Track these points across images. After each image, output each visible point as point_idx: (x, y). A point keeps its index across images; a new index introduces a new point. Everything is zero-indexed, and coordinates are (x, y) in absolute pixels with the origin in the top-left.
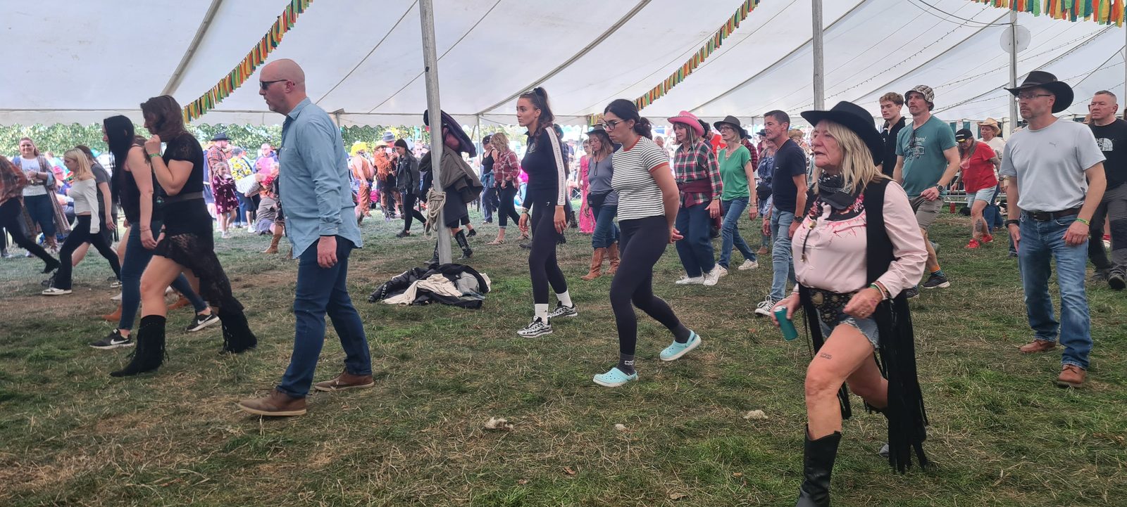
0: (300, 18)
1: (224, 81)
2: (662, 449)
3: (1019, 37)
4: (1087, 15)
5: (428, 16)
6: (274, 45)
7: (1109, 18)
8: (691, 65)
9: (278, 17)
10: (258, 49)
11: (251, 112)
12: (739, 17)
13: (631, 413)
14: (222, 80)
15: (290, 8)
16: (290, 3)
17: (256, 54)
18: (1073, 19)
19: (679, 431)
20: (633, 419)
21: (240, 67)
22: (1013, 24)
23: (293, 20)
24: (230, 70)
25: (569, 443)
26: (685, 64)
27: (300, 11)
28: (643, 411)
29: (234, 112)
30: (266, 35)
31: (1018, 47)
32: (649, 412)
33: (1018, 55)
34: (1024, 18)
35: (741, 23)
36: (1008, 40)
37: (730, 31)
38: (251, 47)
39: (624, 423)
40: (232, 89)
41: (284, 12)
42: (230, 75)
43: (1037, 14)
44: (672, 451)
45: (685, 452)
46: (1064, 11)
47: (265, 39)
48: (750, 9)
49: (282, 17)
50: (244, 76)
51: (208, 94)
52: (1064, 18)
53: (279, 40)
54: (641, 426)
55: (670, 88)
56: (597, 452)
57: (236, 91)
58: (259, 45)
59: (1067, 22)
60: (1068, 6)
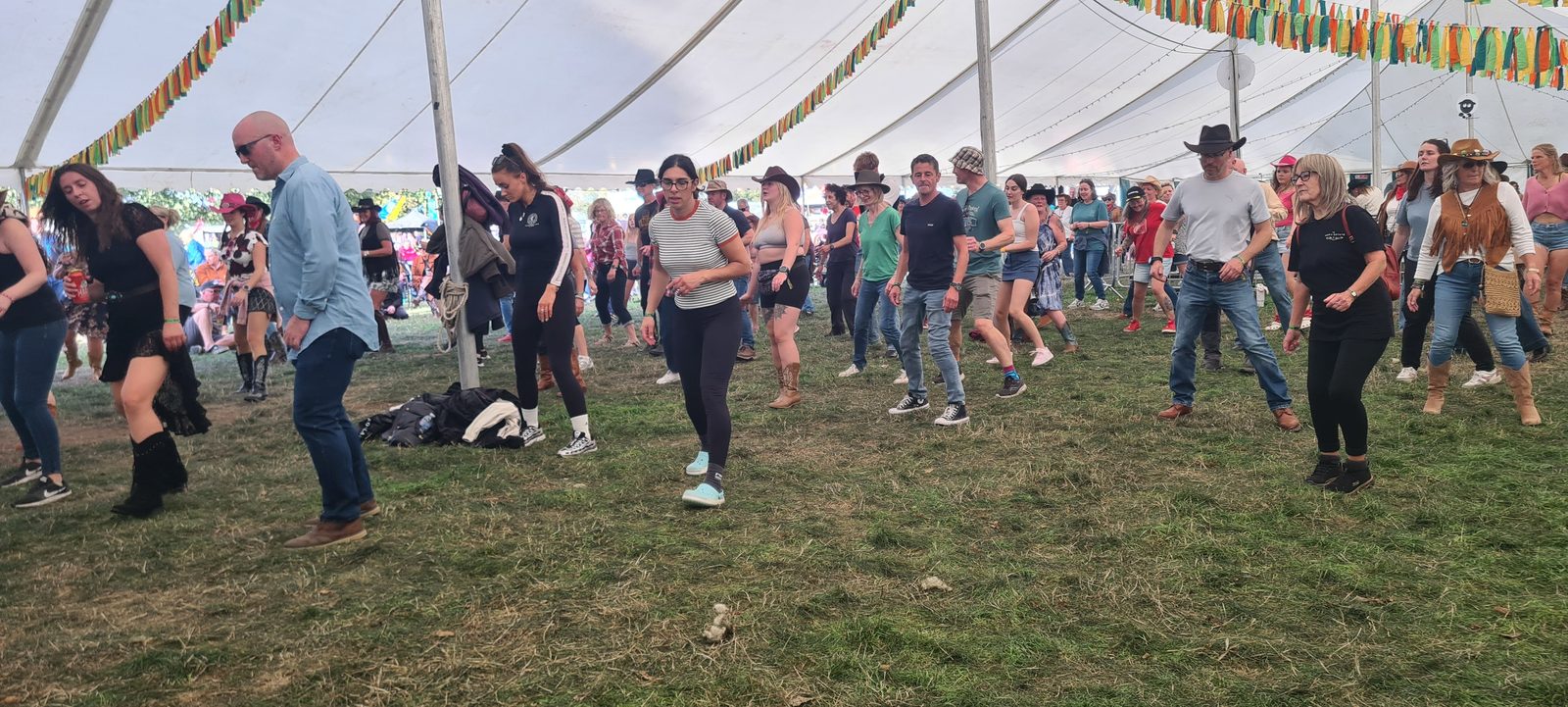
0: (240, 29)
1: (123, 122)
2: (780, 637)
3: (1241, 68)
4: (1323, 44)
5: (435, 29)
6: (202, 68)
7: (1350, 47)
8: (813, 101)
9: (208, 27)
10: (176, 75)
11: (171, 170)
12: (876, 35)
13: (737, 588)
14: (122, 121)
15: (225, 14)
16: (225, 6)
17: (174, 82)
18: (1306, 49)
19: (804, 611)
20: (740, 596)
21: (148, 102)
22: (1232, 52)
23: (230, 31)
24: (134, 106)
25: (648, 634)
26: (807, 98)
27: (242, 18)
28: (754, 585)
30: (190, 54)
31: (1240, 82)
32: (761, 585)
33: (1241, 94)
34: (1246, 47)
35: (879, 43)
36: (1228, 73)
37: (865, 53)
38: (165, 71)
39: (726, 603)
40: (135, 134)
41: (217, 20)
42: (134, 113)
43: (1261, 43)
44: (794, 639)
45: (811, 639)
46: (1294, 38)
47: (187, 61)
48: (890, 25)
49: (213, 28)
50: (155, 115)
51: (99, 143)
52: (1295, 48)
53: (209, 62)
54: (751, 606)
55: (785, 131)
56: (688, 645)
57: (143, 137)
58: (178, 68)
59: (1298, 53)
60: (1299, 32)
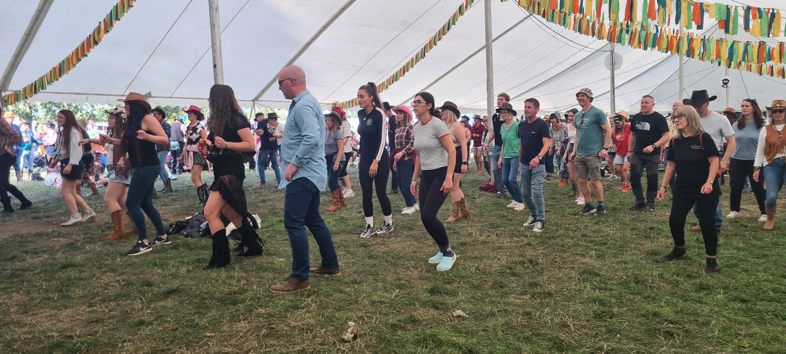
0: (116, 24)
1: (55, 69)
2: (381, 339)
3: (616, 60)
4: (654, 46)
5: (216, 28)
6: (96, 43)
7: (667, 48)
8: (404, 70)
9: (100, 23)
10: (83, 46)
11: (77, 94)
12: (437, 39)
13: (360, 314)
14: (54, 68)
15: (109, 16)
16: (109, 12)
17: (81, 49)
18: (645, 48)
19: (394, 327)
20: (361, 318)
21: (68, 59)
22: (612, 52)
23: (112, 25)
24: (60, 61)
25: (315, 337)
26: (401, 69)
27: (118, 19)
28: (369, 312)
29: (63, 93)
30: (90, 36)
31: (615, 67)
32: (372, 313)
33: (616, 72)
34: (618, 47)
35: (438, 43)
36: (609, 62)
37: (431, 47)
39: (354, 321)
40: (60, 76)
41: (105, 19)
42: (60, 64)
43: (623, 45)
44: (388, 340)
45: (397, 341)
46: (640, 43)
47: (88, 39)
48: (444, 34)
49: (103, 23)
50: (71, 65)
51: (42, 79)
52: (640, 48)
53: (100, 40)
54: (367, 323)
55: (390, 85)
56: (335, 343)
57: (64, 76)
58: (83, 43)
59: (641, 51)
60: (642, 40)
